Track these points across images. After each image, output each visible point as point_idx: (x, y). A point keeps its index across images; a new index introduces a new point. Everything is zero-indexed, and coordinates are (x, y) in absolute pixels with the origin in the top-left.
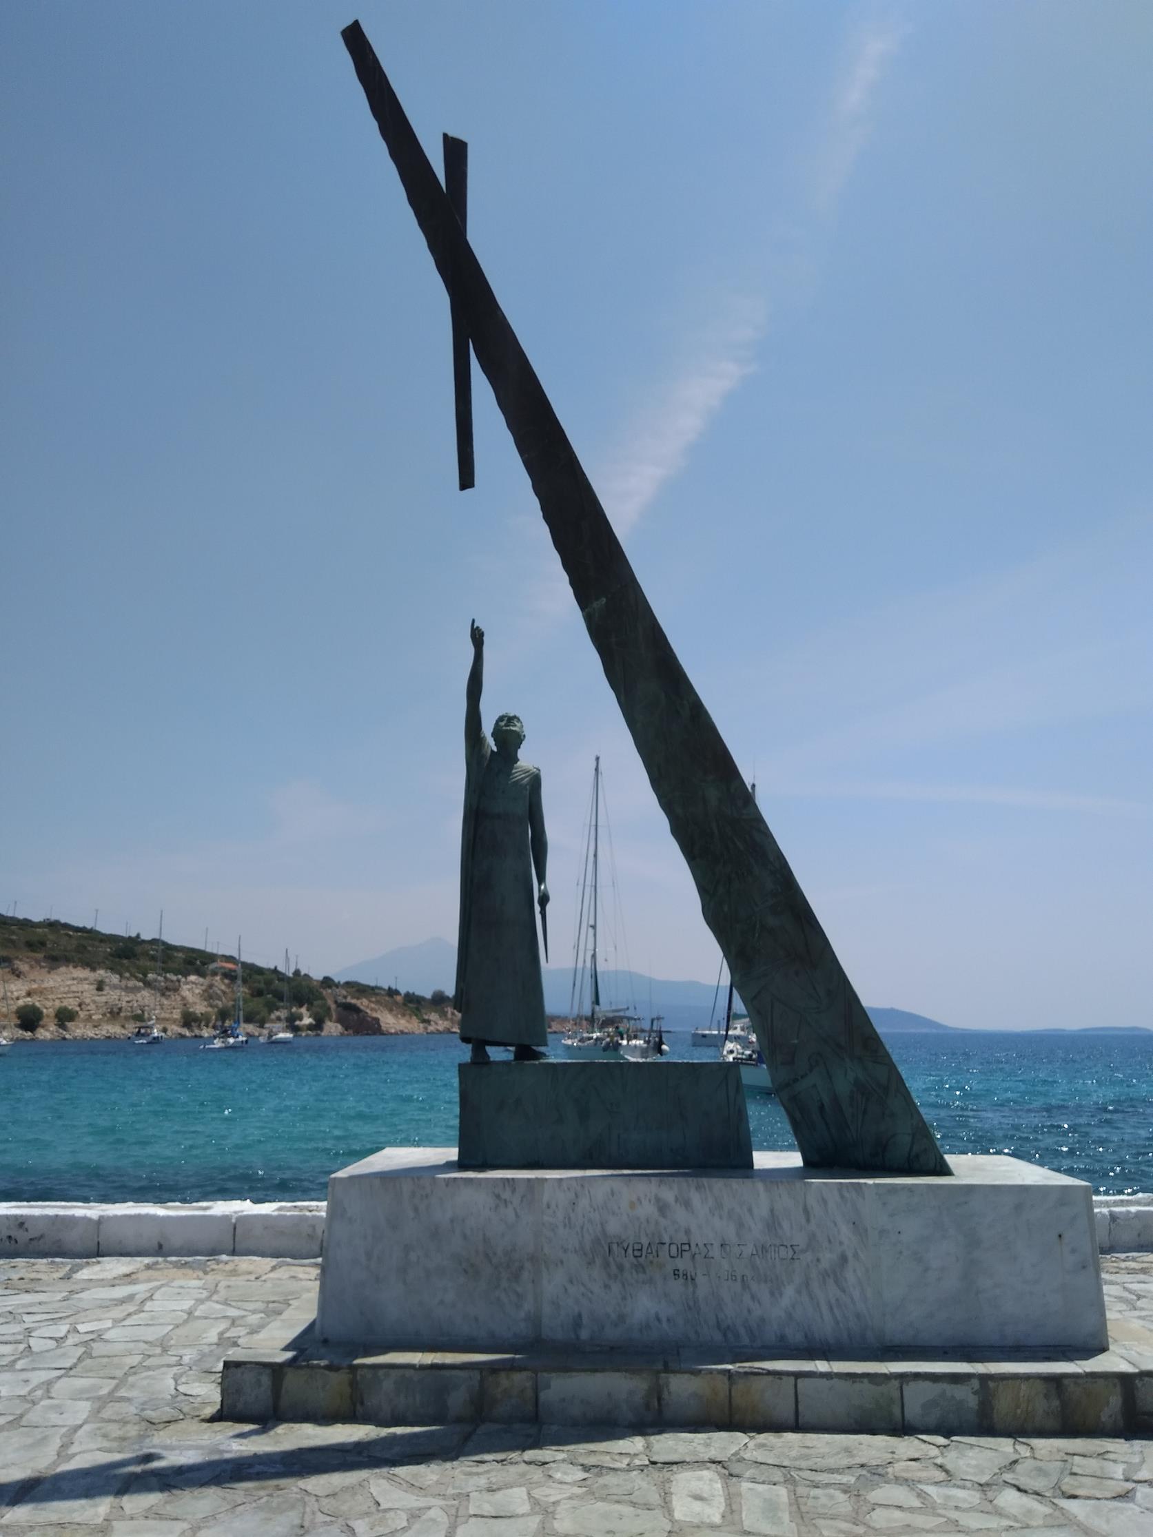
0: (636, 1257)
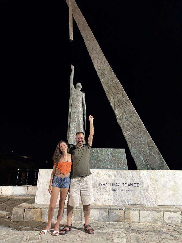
0: (103, 186)
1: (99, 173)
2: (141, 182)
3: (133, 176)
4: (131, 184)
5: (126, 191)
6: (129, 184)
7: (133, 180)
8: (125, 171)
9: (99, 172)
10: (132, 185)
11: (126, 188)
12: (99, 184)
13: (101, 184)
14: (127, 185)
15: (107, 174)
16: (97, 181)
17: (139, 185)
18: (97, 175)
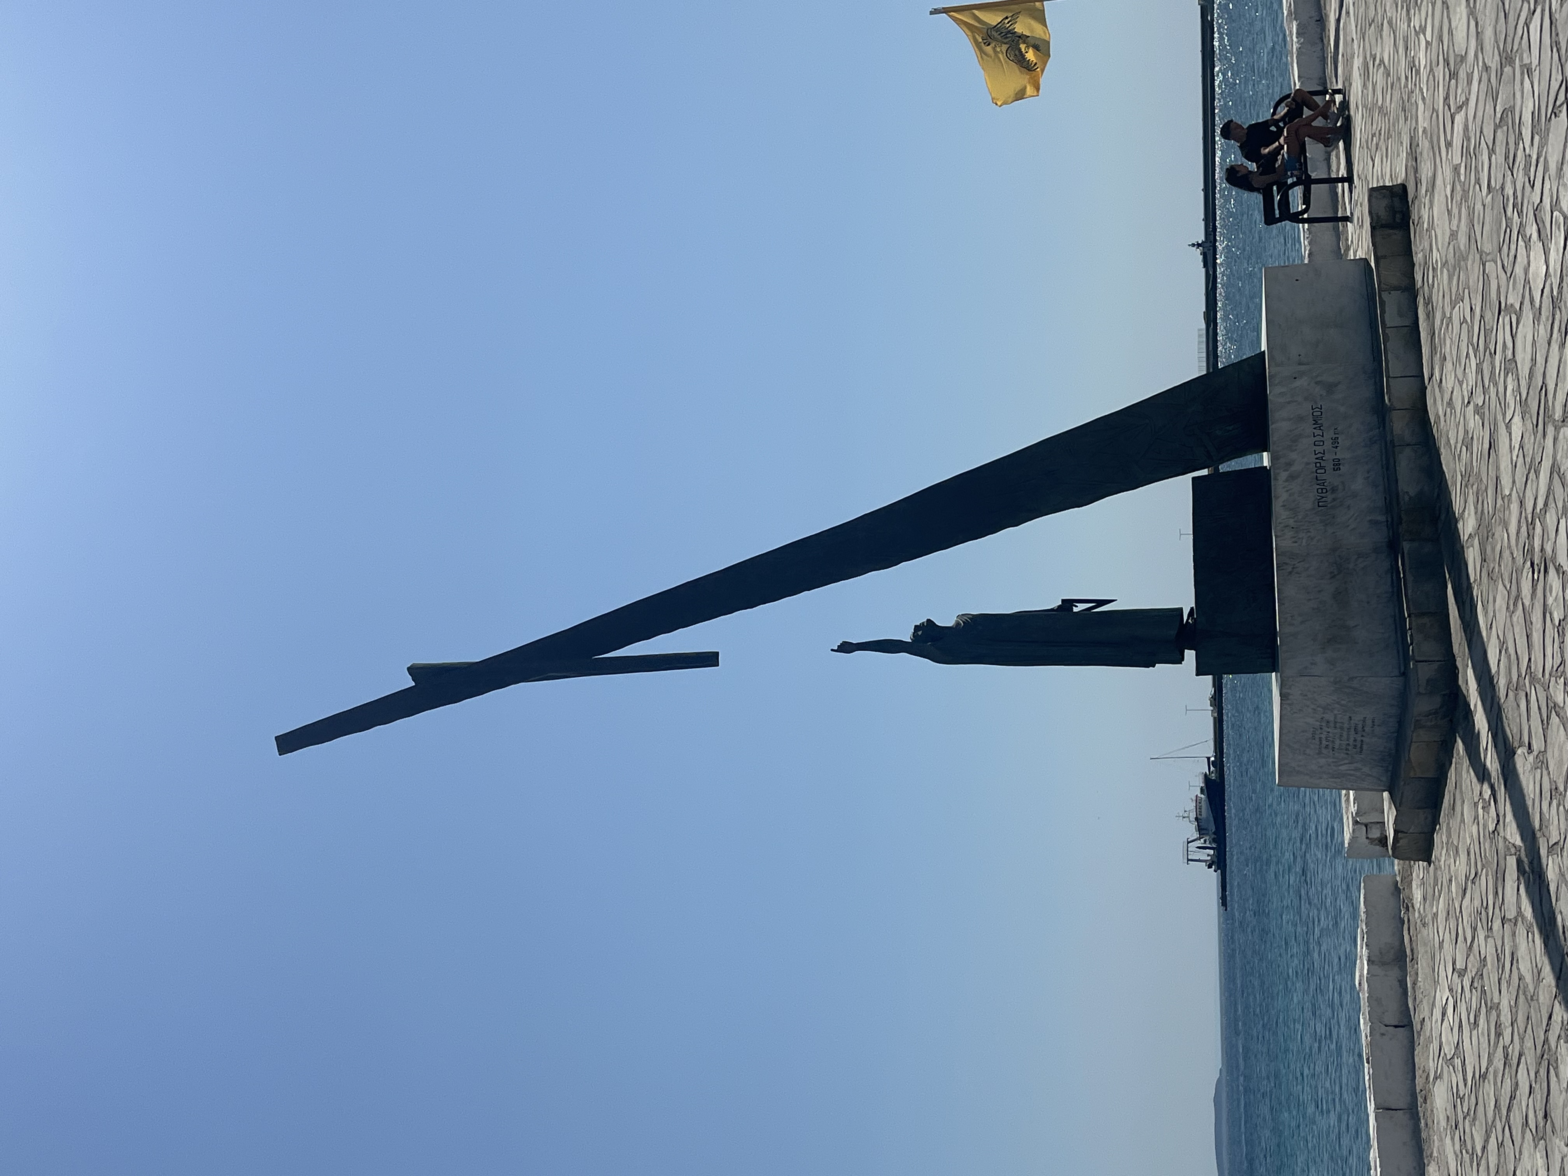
0: (1327, 492)
1: (1283, 506)
2: (1306, 399)
3: (1290, 419)
4: (1314, 424)
5: (1337, 436)
6: (1315, 428)
7: (1301, 419)
8: (1275, 439)
9: (1282, 504)
10: (1319, 422)
11: (1329, 435)
12: (1320, 504)
13: (1319, 498)
14: (1317, 432)
15: (1287, 484)
16: (1313, 509)
17: (1316, 403)
18: (1290, 510)
